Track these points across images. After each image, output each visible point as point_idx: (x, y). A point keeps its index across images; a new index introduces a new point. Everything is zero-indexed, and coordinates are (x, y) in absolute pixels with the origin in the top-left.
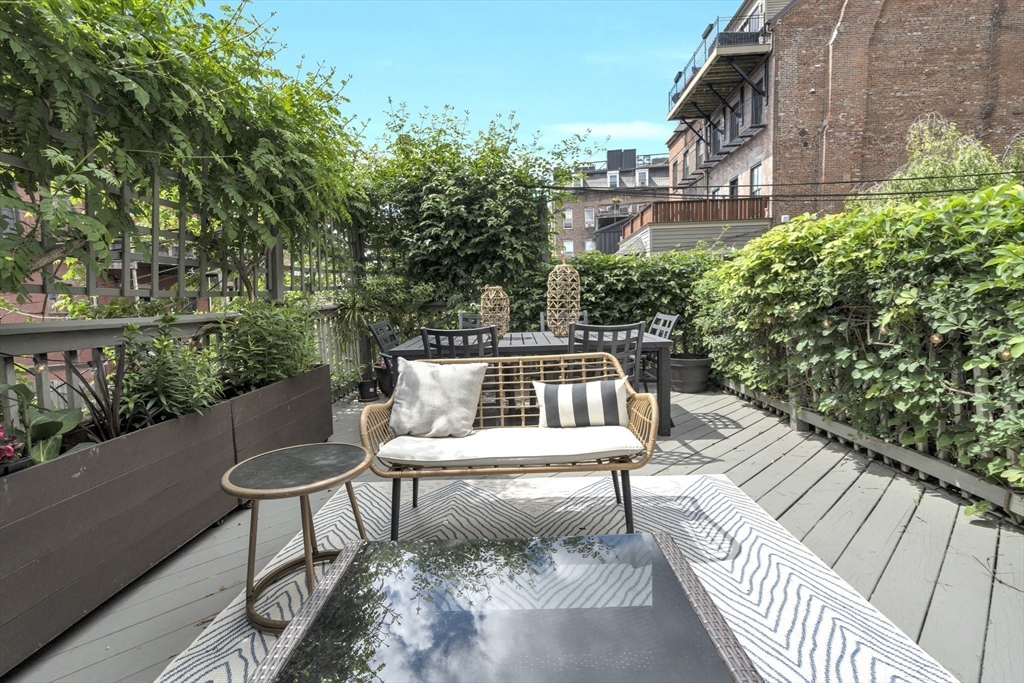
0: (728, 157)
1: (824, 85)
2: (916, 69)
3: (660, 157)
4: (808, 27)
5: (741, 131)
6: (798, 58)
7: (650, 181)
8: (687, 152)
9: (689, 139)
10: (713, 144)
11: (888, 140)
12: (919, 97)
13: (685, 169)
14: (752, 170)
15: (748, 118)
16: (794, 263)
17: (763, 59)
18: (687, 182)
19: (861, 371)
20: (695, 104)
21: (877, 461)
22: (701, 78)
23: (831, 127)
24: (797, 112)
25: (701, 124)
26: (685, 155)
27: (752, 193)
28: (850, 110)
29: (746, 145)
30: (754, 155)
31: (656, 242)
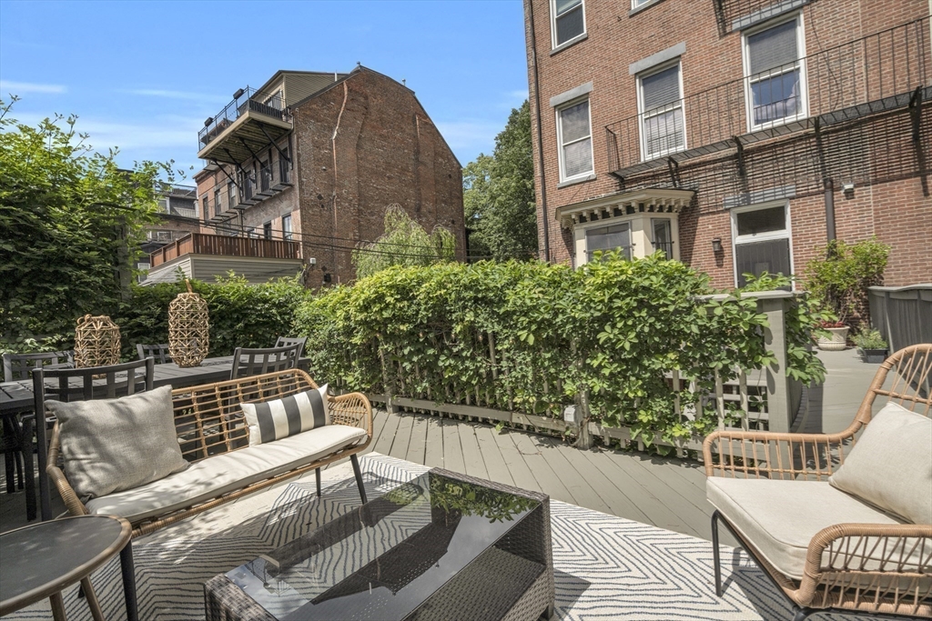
0: (260, 204)
1: (331, 166)
2: (383, 172)
3: (181, 188)
4: (318, 121)
5: (272, 185)
6: (313, 141)
7: (172, 209)
8: (218, 190)
9: (219, 180)
10: (245, 190)
11: (372, 214)
12: (385, 191)
13: (218, 207)
14: (283, 218)
15: (277, 175)
16: (399, 296)
17: (287, 133)
18: (220, 218)
19: (443, 361)
20: (227, 151)
21: (447, 418)
22: (233, 131)
23: (338, 198)
24: (315, 181)
25: (231, 168)
26: (216, 193)
27: (285, 238)
28: (349, 188)
29: (276, 197)
30: (284, 206)
31: (198, 272)
